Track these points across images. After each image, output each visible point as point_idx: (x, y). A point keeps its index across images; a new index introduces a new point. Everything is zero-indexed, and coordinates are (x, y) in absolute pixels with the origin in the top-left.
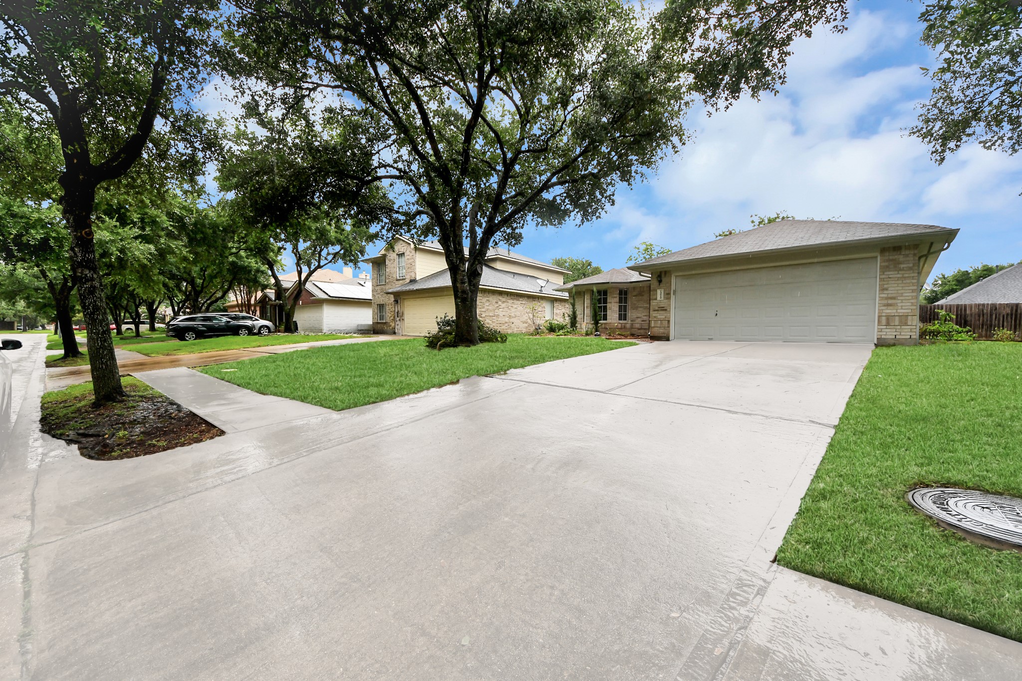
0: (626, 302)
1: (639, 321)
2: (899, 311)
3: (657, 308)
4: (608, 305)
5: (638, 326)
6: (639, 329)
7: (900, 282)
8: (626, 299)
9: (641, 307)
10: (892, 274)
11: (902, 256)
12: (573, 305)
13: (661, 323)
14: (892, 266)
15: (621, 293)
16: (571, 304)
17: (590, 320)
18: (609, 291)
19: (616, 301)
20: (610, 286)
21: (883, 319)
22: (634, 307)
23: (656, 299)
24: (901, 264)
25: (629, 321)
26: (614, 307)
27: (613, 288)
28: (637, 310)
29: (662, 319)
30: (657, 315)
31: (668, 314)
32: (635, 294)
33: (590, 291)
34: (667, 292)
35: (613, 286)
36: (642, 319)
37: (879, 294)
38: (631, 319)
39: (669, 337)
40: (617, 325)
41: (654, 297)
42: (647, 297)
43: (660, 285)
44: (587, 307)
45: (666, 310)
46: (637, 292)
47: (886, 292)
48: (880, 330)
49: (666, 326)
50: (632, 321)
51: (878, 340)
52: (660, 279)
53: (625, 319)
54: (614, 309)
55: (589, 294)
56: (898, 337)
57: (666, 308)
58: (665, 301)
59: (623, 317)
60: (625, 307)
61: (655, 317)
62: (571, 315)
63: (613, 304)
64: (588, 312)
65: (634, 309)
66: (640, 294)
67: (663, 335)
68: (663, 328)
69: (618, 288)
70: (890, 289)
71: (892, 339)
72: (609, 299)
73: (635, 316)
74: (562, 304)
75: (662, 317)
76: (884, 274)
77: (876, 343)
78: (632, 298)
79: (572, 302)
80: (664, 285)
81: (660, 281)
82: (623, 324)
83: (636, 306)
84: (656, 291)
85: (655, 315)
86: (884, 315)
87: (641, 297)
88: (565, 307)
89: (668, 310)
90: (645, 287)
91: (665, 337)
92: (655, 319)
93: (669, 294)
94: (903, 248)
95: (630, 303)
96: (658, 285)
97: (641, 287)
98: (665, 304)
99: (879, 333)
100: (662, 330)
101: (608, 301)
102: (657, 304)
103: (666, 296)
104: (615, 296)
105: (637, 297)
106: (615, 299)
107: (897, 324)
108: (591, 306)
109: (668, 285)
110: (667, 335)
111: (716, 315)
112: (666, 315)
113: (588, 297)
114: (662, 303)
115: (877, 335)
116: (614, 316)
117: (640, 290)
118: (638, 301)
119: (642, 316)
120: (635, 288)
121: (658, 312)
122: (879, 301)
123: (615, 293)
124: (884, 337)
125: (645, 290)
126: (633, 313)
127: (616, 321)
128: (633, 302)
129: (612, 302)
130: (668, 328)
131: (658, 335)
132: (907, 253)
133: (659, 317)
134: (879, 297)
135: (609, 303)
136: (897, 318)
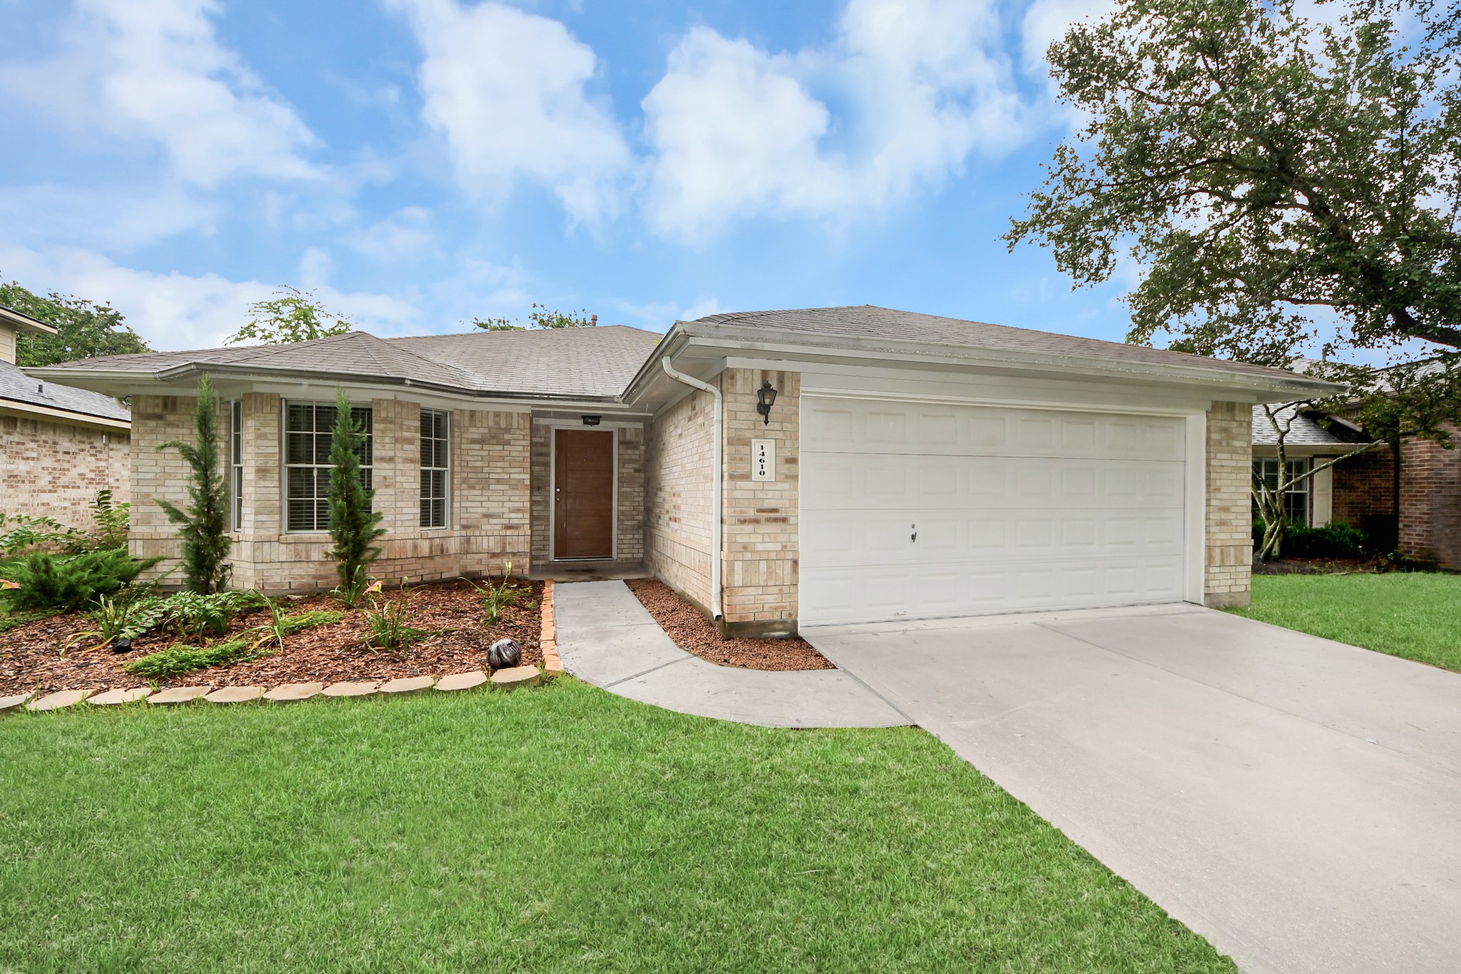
0: (441, 461)
1: (494, 526)
2: (1234, 536)
3: (751, 513)
4: (379, 470)
6: (494, 555)
10: (1224, 458)
11: (1235, 424)
12: (203, 463)
13: (770, 572)
14: (1224, 443)
15: (425, 428)
17: (277, 525)
18: (383, 414)
19: (411, 456)
20: (390, 396)
21: (1217, 552)
22: (472, 481)
23: (747, 477)
24: (1234, 439)
25: (457, 527)
26: (403, 479)
27: (400, 403)
28: (483, 489)
29: (773, 556)
30: (753, 539)
31: (793, 537)
32: (477, 436)
33: (277, 403)
34: (788, 455)
35: (401, 397)
36: (506, 522)
37: (1208, 500)
38: (464, 522)
39: (795, 623)
40: (415, 547)
41: (741, 468)
42: (520, 448)
43: (766, 422)
44: (262, 472)
45: (784, 520)
46: (482, 431)
47: (1219, 495)
48: (1211, 576)
49: (788, 581)
50: (464, 527)
51: (1208, 598)
52: (767, 401)
53: (439, 521)
54: (406, 485)
55: (274, 416)
56: (1233, 589)
57: (784, 515)
58: (780, 486)
59: (432, 513)
60: (439, 476)
61: (745, 548)
62: (195, 512)
63: (400, 466)
64: (264, 490)
65: (472, 487)
66: (496, 437)
67: (776, 617)
68: (775, 590)
69: (416, 405)
70: (1223, 489)
71: (1227, 594)
72: (383, 445)
73: (479, 510)
74: (43, 437)
75: (770, 547)
76: (1215, 458)
77: (1202, 603)
78: (464, 446)
79: (196, 446)
80: (778, 426)
81: (764, 409)
82: (437, 541)
83: (480, 476)
84: (747, 443)
85: (745, 539)
86: (1218, 543)
87: (500, 447)
88: (58, 448)
89: (792, 520)
90: (515, 416)
91: (783, 622)
92: (748, 556)
93: (792, 461)
94: (1237, 406)
95: (456, 463)
96: (755, 421)
97: (497, 415)
98: (782, 498)
99: (1211, 583)
100: (771, 599)
101: (375, 453)
102: (750, 495)
103: (785, 469)
104: (407, 434)
105: (486, 447)
106: (406, 447)
107: (1232, 563)
108: (280, 466)
109: (788, 426)
110: (790, 615)
111: (913, 537)
112: (784, 538)
113: (267, 430)
114: (770, 494)
115: (1207, 586)
116: (405, 511)
117: (497, 423)
118: (491, 460)
119: (506, 510)
120: (478, 415)
121: (757, 525)
122: (1208, 513)
123: (406, 423)
124: (1217, 590)
125: (515, 425)
126: (471, 498)
127: (411, 530)
128: (471, 464)
129: (397, 459)
130: (792, 589)
131: (759, 618)
132: (1242, 419)
133: (760, 547)
134: (1208, 505)
135: (382, 459)
136: (1232, 549)
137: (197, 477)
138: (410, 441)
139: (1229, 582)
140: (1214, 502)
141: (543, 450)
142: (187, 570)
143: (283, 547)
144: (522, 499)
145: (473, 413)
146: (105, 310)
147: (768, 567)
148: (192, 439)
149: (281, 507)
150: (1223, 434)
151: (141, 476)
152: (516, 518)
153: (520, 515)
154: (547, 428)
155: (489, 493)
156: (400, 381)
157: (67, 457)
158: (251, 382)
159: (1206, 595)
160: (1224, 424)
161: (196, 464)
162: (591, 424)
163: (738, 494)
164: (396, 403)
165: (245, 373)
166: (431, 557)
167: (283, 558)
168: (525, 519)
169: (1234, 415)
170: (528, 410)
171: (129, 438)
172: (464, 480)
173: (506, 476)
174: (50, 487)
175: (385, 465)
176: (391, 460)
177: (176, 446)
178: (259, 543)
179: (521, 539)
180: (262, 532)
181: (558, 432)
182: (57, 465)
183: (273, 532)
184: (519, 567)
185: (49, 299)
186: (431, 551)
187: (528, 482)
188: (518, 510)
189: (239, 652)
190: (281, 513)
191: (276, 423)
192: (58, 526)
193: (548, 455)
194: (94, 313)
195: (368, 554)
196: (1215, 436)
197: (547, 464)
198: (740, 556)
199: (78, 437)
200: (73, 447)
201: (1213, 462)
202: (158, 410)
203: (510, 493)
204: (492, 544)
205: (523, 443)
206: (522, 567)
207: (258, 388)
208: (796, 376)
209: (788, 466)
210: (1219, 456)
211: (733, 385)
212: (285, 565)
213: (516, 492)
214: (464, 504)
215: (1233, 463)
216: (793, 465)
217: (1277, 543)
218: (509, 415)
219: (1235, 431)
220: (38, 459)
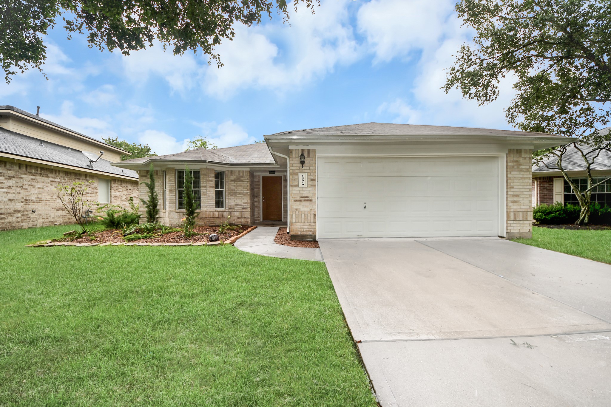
0: (222, 187)
1: (239, 208)
2: (522, 207)
3: (298, 198)
4: (202, 190)
5: (237, 214)
6: (239, 218)
7: (521, 181)
8: (222, 183)
9: (240, 194)
10: (516, 173)
11: (522, 159)
12: (151, 188)
13: (306, 218)
14: (516, 167)
15: (216, 177)
16: (147, 185)
17: (175, 207)
18: (203, 172)
19: (211, 185)
20: (205, 167)
21: (512, 215)
22: (232, 194)
23: (297, 186)
24: (520, 165)
25: (227, 209)
26: (209, 193)
27: (208, 169)
28: (235, 196)
29: (306, 212)
30: (299, 207)
31: (314, 206)
32: (233, 179)
33: (174, 170)
34: (312, 178)
35: (208, 167)
36: (242, 207)
37: (507, 192)
38: (229, 207)
39: (315, 236)
40: (213, 214)
41: (295, 183)
42: (247, 182)
43: (303, 167)
44: (171, 191)
45: (311, 200)
46: (235, 177)
47: (512, 190)
48: (509, 225)
49: (312, 221)
50: (230, 209)
51: (507, 234)
52: (303, 160)
53: (222, 207)
54: (210, 195)
55: (173, 174)
56: (521, 231)
57: (310, 199)
58: (309, 189)
59: (219, 204)
60: (222, 192)
61: (296, 210)
62: (149, 201)
63: (208, 189)
64: (171, 197)
65: (232, 196)
66: (239, 179)
67: (308, 234)
68: (308, 224)
69: (213, 169)
70: (515, 187)
71: (518, 233)
72: (203, 182)
73: (234, 203)
74: (124, 185)
75: (306, 209)
76: (510, 174)
77: (505, 236)
78: (229, 182)
79: (149, 183)
80: (308, 168)
81: (302, 163)
82: (221, 213)
83: (234, 192)
84: (297, 174)
85: (297, 207)
86: (512, 210)
87: (240, 182)
88: (128, 188)
89: (314, 201)
90: (245, 172)
91: (311, 235)
92: (297, 212)
93: (314, 180)
94: (523, 151)
95: (227, 188)
96: (299, 167)
97: (239, 171)
98: (310, 193)
99: (509, 228)
100: (306, 227)
101: (201, 185)
102: (298, 192)
103: (311, 183)
104: (210, 179)
105: (236, 182)
106: (210, 183)
107: (521, 219)
108: (175, 189)
109: (312, 168)
110: (313, 233)
111: (365, 207)
112: (311, 207)
113: (171, 179)
114: (305, 192)
115: (507, 229)
116: (210, 203)
117: (239, 174)
118: (237, 187)
119: (242, 203)
120: (233, 172)
121: (301, 202)
122: (507, 198)
123: (210, 175)
124: (512, 231)
125: (245, 174)
126: (231, 199)
127: (212, 209)
128: (231, 188)
129: (207, 187)
130: (314, 224)
131: (302, 233)
132: (525, 156)
133: (302, 210)
134: (507, 194)
135: (203, 187)
136: (521, 213)
137: (150, 192)
138: (212, 181)
139: (519, 228)
140: (509, 193)
141: (258, 183)
142: (147, 218)
143: (176, 213)
144: (247, 199)
145: (231, 171)
146: (146, 147)
147: (305, 216)
148: (149, 181)
149: (176, 202)
150: (515, 163)
151: (141, 193)
152: (246, 206)
153: (247, 205)
154: (259, 176)
155: (237, 197)
156: (205, 162)
157: (130, 191)
158: (167, 164)
159: (507, 233)
160: (515, 159)
161: (149, 188)
162: (272, 174)
163: (294, 192)
164: (206, 169)
165: (163, 162)
166: (219, 218)
167: (176, 217)
168: (248, 206)
169: (521, 155)
170: (248, 170)
171: (138, 183)
172: (229, 193)
173: (242, 192)
174: (126, 200)
175: (204, 188)
176: (205, 187)
177: (144, 183)
178: (170, 212)
179: (247, 212)
180: (171, 209)
181: (263, 177)
182: (127, 193)
183: (174, 209)
184: (246, 222)
185: (133, 145)
186: (219, 216)
187: (249, 194)
188: (246, 203)
189: (150, 236)
190: (176, 204)
191: (174, 177)
192: (121, 208)
193: (260, 185)
194: (143, 147)
195: (195, 215)
196: (510, 164)
197: (259, 188)
198: (294, 213)
199: (133, 185)
200: (132, 188)
201: (509, 176)
202: (145, 174)
203: (243, 197)
204: (238, 214)
205: (248, 180)
206: (247, 222)
207: (169, 166)
208: (314, 151)
209: (312, 182)
210: (513, 173)
211: (292, 155)
212: (177, 219)
213: (245, 197)
214: (229, 201)
215: (521, 176)
216: (314, 182)
217: (587, 216)
218: (243, 171)
219: (522, 161)
220: (122, 191)
